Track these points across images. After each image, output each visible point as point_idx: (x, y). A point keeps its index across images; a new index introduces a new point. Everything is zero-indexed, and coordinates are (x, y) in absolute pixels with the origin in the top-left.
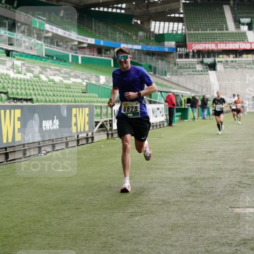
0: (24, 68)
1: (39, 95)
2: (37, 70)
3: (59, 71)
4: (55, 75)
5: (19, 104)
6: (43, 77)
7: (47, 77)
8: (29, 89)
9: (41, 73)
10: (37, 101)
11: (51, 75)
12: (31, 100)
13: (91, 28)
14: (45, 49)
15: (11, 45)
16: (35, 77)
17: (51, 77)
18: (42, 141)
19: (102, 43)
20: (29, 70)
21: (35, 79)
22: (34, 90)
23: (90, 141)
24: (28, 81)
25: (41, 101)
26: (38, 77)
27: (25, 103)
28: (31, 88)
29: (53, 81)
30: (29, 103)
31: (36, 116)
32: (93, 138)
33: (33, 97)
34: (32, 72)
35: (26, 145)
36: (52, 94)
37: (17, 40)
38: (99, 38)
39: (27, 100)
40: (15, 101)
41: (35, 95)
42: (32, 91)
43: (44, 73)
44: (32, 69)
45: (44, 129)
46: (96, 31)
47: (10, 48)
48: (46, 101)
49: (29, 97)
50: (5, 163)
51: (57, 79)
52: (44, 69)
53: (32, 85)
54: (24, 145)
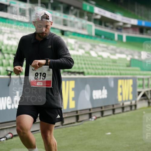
0: (77, 46)
1: (90, 68)
2: (88, 47)
3: (107, 48)
4: (103, 51)
5: (73, 76)
6: (93, 54)
7: (97, 53)
8: (81, 64)
9: (91, 49)
10: (88, 74)
11: (100, 51)
12: (83, 73)
13: (134, 11)
14: (96, 30)
15: (65, 25)
16: (86, 53)
17: (100, 53)
18: (93, 108)
19: (143, 24)
20: (81, 47)
21: (86, 55)
22: (85, 64)
23: (133, 108)
24: (80, 56)
25: (92, 74)
26: (88, 53)
27: (78, 76)
28: (83, 62)
29: (101, 56)
30: (82, 76)
31: (88, 87)
32: (136, 106)
33: (85, 71)
34: (83, 49)
35: (79, 112)
36: (100, 67)
37: (71, 22)
38: (141, 19)
39: (79, 73)
41: (86, 68)
42: (84, 66)
43: (94, 49)
44: (84, 46)
45: (94, 98)
46: (138, 13)
47: (64, 28)
48: (95, 74)
49: (81, 71)
50: (61, 127)
51: (105, 55)
52: (94, 46)
53: (84, 60)
54: (77, 112)
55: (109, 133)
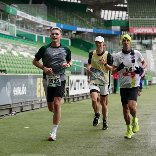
1: (11, 67)
2: (10, 47)
3: (27, 48)
4: (24, 51)
6: (15, 53)
7: (18, 53)
8: (3, 62)
9: (13, 49)
10: (10, 72)
11: (21, 51)
12: (4, 71)
13: (54, 15)
14: (17, 31)
16: (8, 52)
17: (21, 53)
18: (13, 104)
19: (62, 27)
20: (3, 47)
21: (8, 54)
22: (7, 63)
24: (2, 56)
25: (13, 72)
26: (11, 53)
28: (5, 61)
29: (22, 56)
30: (3, 74)
31: (9, 83)
33: (7, 69)
34: (6, 48)
36: (21, 66)
38: (60, 22)
39: (1, 71)
41: (8, 67)
42: (5, 64)
43: (15, 49)
44: (6, 46)
45: (15, 94)
46: (57, 17)
48: (16, 72)
49: (3, 69)
51: (26, 54)
52: (15, 46)
53: (6, 59)
55: (28, 127)
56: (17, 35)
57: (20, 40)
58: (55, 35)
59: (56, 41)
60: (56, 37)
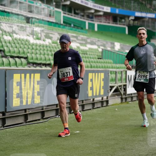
0: (43, 34)
2: (55, 36)
3: (76, 37)
5: (38, 68)
8: (48, 55)
14: (64, 16)
15: (31, 12)
16: (53, 43)
19: (117, 11)
20: (47, 37)
21: (53, 45)
23: (105, 104)
24: (47, 47)
26: (57, 43)
27: (44, 68)
31: (54, 79)
32: (107, 102)
33: (52, 62)
34: (51, 38)
35: (45, 108)
37: (37, 7)
38: (115, 6)
40: (35, 65)
44: (51, 35)
47: (30, 15)
49: (48, 62)
50: (25, 124)
51: (74, 45)
53: (51, 51)
54: (42, 108)
55: (78, 132)
56: (64, 22)
57: (67, 28)
58: (142, 35)
59: (143, 40)
60: (143, 37)
